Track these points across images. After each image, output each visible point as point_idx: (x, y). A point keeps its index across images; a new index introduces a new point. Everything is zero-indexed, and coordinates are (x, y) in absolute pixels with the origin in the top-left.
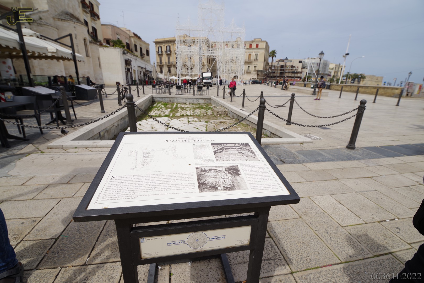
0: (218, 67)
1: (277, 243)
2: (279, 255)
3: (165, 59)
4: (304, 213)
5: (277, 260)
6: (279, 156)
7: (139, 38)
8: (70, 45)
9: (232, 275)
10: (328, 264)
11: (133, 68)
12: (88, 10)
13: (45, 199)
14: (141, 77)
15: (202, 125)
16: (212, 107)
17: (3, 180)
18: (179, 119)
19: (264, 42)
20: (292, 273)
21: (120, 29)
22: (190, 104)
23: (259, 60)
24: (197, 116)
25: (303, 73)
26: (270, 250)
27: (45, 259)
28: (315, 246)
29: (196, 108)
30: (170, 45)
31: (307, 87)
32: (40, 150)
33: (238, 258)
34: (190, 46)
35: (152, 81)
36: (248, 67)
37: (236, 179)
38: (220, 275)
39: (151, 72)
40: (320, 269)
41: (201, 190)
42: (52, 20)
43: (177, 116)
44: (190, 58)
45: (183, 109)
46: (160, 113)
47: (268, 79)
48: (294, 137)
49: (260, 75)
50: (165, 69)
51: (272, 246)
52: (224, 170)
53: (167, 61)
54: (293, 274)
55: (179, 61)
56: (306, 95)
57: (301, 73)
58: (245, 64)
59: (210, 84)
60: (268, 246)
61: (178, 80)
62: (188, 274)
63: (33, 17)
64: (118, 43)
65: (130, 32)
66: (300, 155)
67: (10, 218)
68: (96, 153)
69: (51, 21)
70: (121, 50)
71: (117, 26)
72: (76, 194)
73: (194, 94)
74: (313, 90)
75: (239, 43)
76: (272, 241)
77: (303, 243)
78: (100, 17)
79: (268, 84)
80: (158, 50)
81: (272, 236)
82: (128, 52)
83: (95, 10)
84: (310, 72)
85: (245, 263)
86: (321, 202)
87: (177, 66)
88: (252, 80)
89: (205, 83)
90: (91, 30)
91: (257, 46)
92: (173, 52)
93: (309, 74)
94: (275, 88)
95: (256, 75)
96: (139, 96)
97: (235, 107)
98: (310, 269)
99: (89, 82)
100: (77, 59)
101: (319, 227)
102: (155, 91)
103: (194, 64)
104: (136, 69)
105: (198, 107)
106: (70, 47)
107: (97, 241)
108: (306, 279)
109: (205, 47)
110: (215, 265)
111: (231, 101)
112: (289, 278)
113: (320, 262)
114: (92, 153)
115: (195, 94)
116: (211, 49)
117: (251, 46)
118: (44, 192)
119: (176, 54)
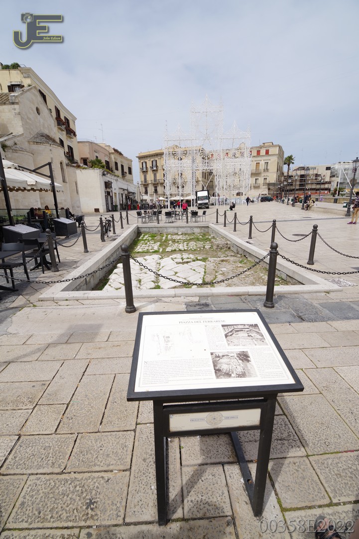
0: (216, 183)
1: (291, 422)
2: (294, 436)
3: (150, 177)
4: (326, 388)
5: (291, 441)
6: (296, 310)
7: (120, 154)
8: (49, 175)
9: (242, 453)
10: (349, 449)
11: (114, 191)
12: (63, 127)
13: (48, 360)
14: (123, 201)
15: (200, 266)
16: (210, 237)
17: (5, 338)
18: (171, 257)
19: (276, 146)
20: (307, 456)
21: (99, 146)
22: (182, 234)
23: (270, 171)
24: (192, 250)
25: (332, 183)
26: (284, 429)
27: (61, 424)
28: (336, 428)
29: (191, 240)
30: (156, 159)
31: (339, 203)
32: (32, 303)
33: (248, 435)
34: (181, 159)
35: (135, 204)
36: (256, 179)
37: (246, 365)
38: (230, 452)
39: (134, 193)
40: (340, 454)
41: (218, 377)
42: (27, 143)
43: (168, 251)
44: (181, 174)
45: (174, 241)
46: (148, 248)
47: (283, 193)
48: (318, 284)
49: (272, 190)
50: (151, 189)
51: (286, 425)
52: (236, 356)
53: (153, 179)
54: (309, 457)
55: (168, 179)
56: (337, 217)
57: (329, 183)
58: (251, 177)
59: (207, 206)
60: (281, 424)
61: (167, 201)
62: (198, 448)
63: (8, 143)
64: (98, 163)
65: (109, 148)
66: (325, 309)
67: (21, 381)
68: (88, 306)
69: (26, 145)
70: (100, 171)
71: (96, 142)
72: (77, 356)
73: (187, 222)
74: (346, 209)
75: (242, 151)
76: (286, 419)
77: (322, 423)
78: (77, 133)
79: (283, 201)
80: (143, 166)
81: (286, 413)
82: (108, 173)
83: (71, 126)
84: (342, 181)
85: (256, 441)
86: (347, 375)
87: (165, 185)
88: (261, 196)
89: (200, 204)
90: (67, 150)
91: (267, 152)
92: (160, 168)
93: (340, 183)
94: (294, 207)
95: (267, 190)
96: (122, 228)
97: (240, 239)
98: (328, 454)
99: (68, 214)
100: (56, 189)
101: (342, 406)
102: (140, 220)
103: (185, 181)
104: (117, 191)
105: (193, 238)
106: (49, 177)
107: (105, 408)
108: (323, 464)
109: (199, 159)
110: (224, 441)
111: (235, 230)
112: (304, 461)
113: (341, 447)
114: (84, 306)
115: (189, 220)
116: (207, 161)
117: (258, 152)
118: (46, 352)
119: (164, 170)
